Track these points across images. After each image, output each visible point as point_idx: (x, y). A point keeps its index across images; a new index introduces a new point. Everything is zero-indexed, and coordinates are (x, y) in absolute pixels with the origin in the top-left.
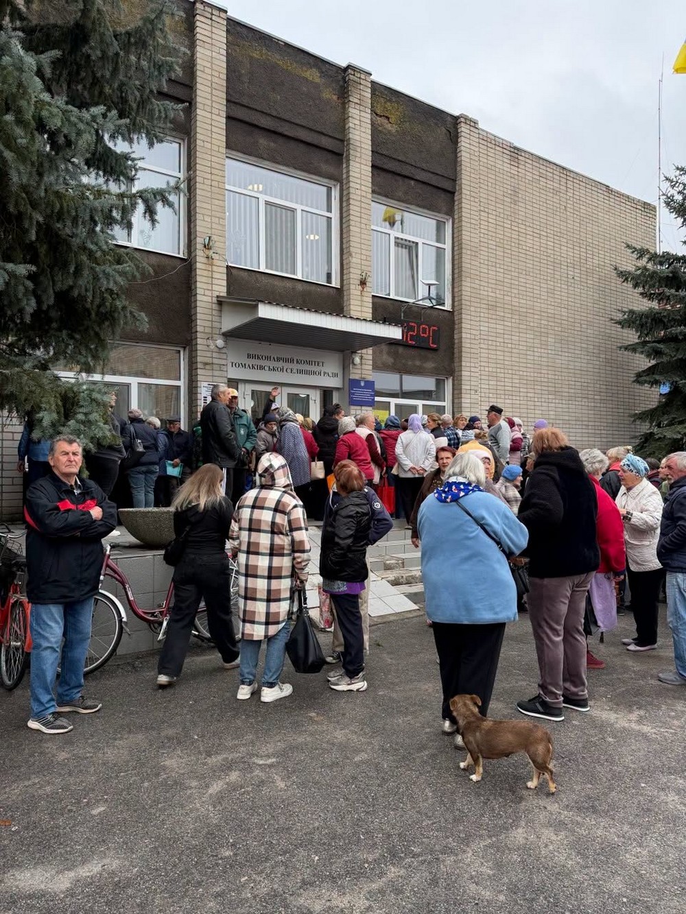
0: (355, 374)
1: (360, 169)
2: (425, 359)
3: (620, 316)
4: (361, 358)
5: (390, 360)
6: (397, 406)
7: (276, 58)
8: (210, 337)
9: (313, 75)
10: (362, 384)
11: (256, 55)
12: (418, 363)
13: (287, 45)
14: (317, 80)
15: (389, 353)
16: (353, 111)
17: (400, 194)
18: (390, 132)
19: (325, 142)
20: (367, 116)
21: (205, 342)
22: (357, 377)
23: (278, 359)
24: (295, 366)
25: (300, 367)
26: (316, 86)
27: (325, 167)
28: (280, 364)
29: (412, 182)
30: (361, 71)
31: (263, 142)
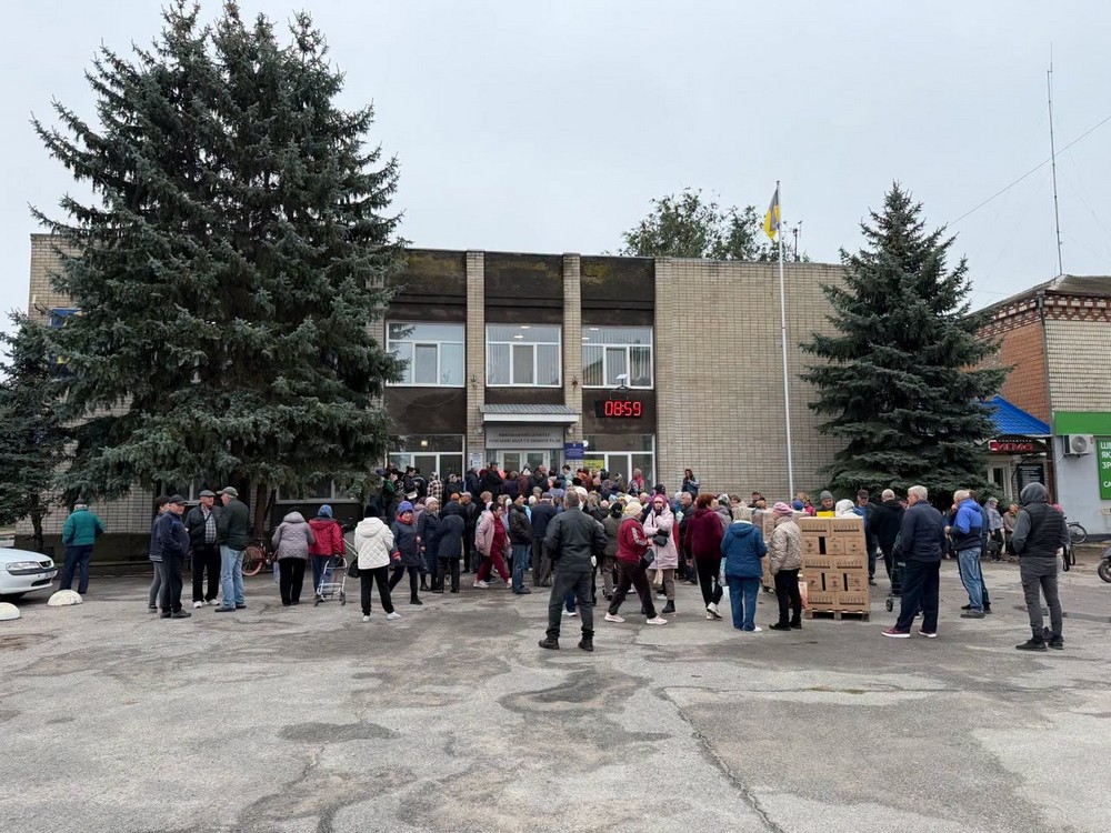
0: (569, 440)
1: (573, 314)
2: (629, 425)
3: (807, 372)
4: (574, 429)
5: (601, 428)
6: (611, 457)
7: (517, 265)
8: (475, 428)
9: (542, 266)
10: (575, 445)
11: (504, 267)
12: (624, 427)
13: (523, 255)
14: (544, 268)
15: (600, 423)
16: (567, 282)
17: (608, 320)
18: (598, 285)
19: (550, 303)
20: (577, 282)
21: (472, 431)
22: (571, 442)
23: (519, 435)
24: (530, 438)
25: (533, 438)
26: (543, 272)
27: (552, 318)
28: (520, 438)
29: (618, 311)
30: (572, 255)
31: (510, 313)
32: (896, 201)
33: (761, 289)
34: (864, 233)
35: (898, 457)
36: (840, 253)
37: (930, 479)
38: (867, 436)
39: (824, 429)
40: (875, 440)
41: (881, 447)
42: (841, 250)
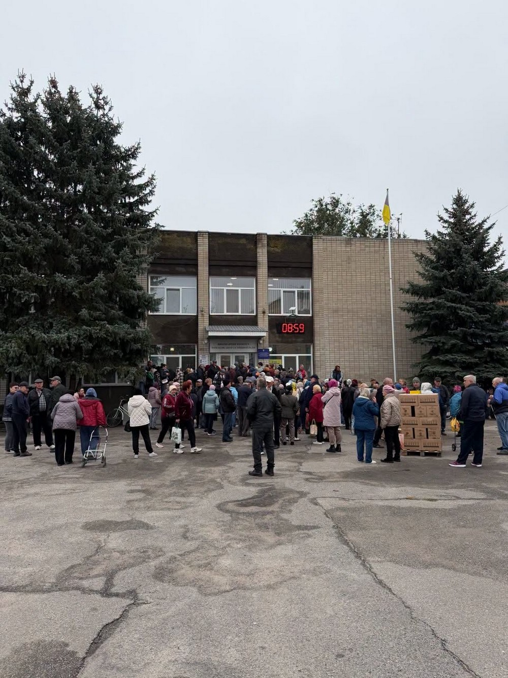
1: (263, 270)
2: (297, 338)
3: (404, 305)
4: (263, 341)
5: (280, 340)
6: (285, 357)
7: (229, 240)
8: (203, 340)
9: (243, 241)
10: (264, 351)
11: (220, 242)
12: (294, 340)
14: (245, 242)
15: (279, 337)
16: (259, 250)
17: (284, 274)
18: (278, 252)
19: (249, 264)
20: (265, 251)
21: (201, 342)
22: (261, 348)
23: (230, 344)
24: (236, 346)
25: (238, 346)
26: (244, 245)
27: (249, 273)
28: (231, 346)
29: (290, 268)
30: (262, 234)
31: (224, 270)
32: (459, 201)
33: (377, 255)
34: (440, 221)
35: (460, 357)
36: (425, 233)
37: (479, 371)
38: (441, 345)
39: (415, 340)
40: (446, 347)
41: (449, 351)
42: (426, 231)
